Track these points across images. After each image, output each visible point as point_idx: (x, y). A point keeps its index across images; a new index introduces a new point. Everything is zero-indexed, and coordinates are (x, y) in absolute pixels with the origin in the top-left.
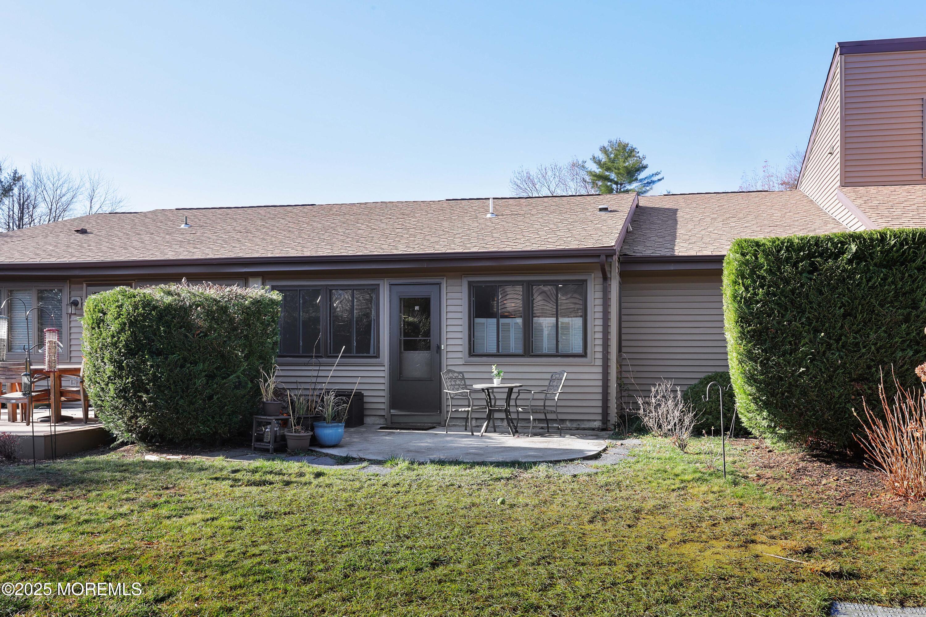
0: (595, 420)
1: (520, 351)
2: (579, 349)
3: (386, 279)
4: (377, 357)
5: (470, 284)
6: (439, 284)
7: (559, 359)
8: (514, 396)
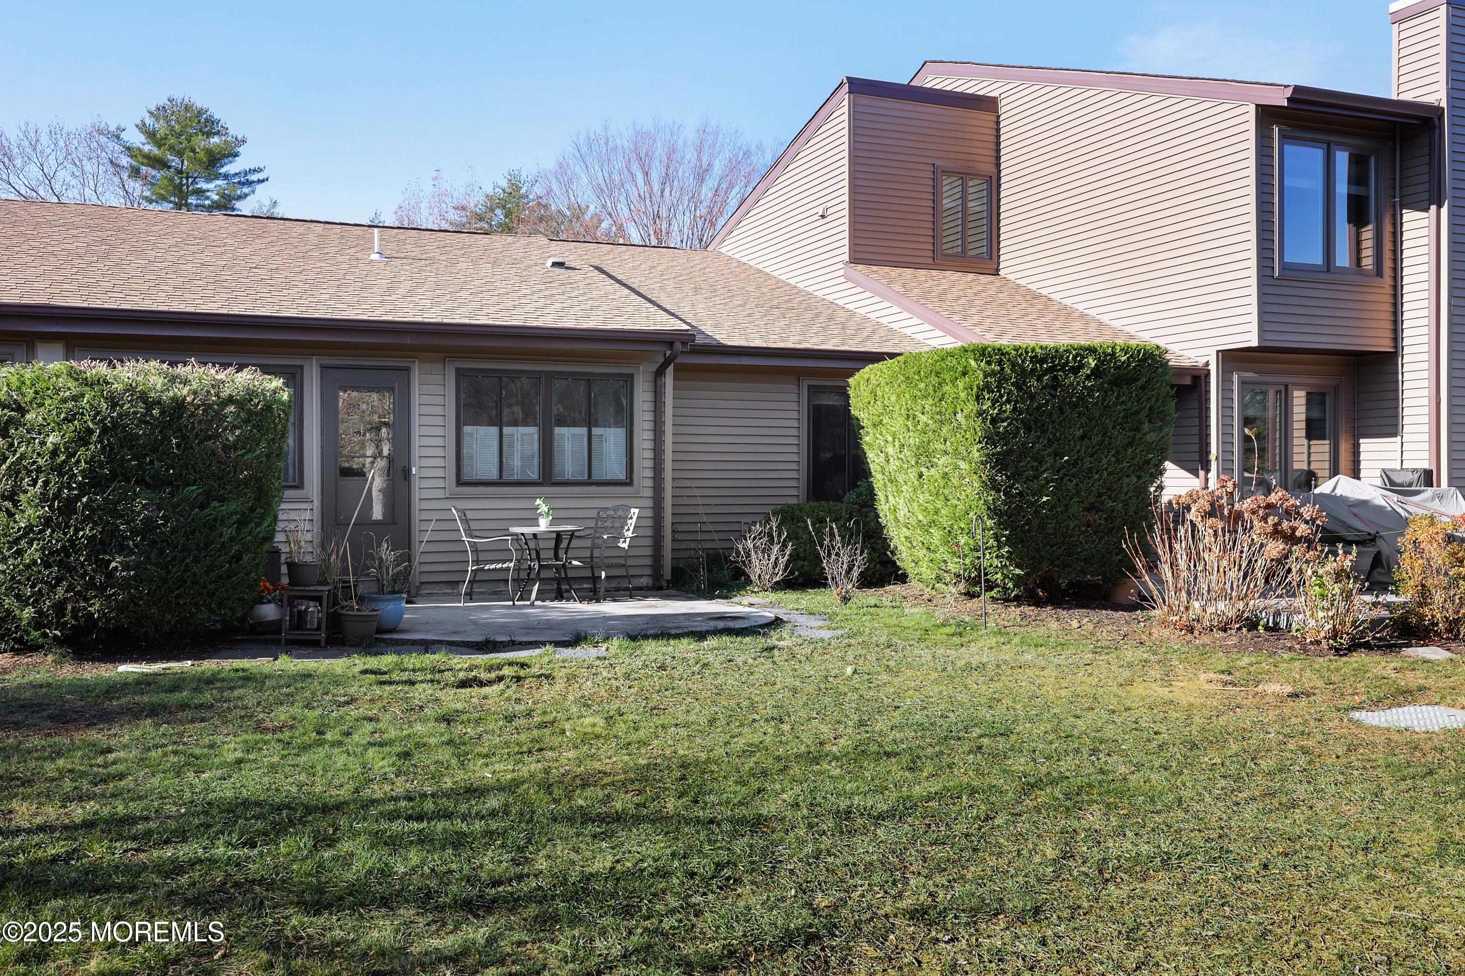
0: (641, 576)
1: (534, 476)
2: (622, 476)
3: (314, 358)
4: (300, 486)
5: (460, 374)
6: (407, 370)
7: (593, 489)
8: (564, 544)
